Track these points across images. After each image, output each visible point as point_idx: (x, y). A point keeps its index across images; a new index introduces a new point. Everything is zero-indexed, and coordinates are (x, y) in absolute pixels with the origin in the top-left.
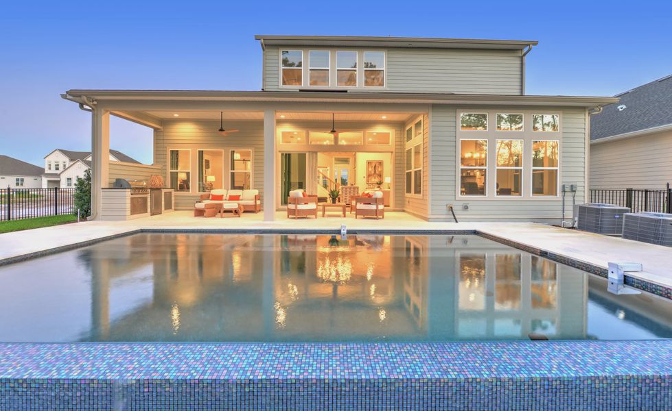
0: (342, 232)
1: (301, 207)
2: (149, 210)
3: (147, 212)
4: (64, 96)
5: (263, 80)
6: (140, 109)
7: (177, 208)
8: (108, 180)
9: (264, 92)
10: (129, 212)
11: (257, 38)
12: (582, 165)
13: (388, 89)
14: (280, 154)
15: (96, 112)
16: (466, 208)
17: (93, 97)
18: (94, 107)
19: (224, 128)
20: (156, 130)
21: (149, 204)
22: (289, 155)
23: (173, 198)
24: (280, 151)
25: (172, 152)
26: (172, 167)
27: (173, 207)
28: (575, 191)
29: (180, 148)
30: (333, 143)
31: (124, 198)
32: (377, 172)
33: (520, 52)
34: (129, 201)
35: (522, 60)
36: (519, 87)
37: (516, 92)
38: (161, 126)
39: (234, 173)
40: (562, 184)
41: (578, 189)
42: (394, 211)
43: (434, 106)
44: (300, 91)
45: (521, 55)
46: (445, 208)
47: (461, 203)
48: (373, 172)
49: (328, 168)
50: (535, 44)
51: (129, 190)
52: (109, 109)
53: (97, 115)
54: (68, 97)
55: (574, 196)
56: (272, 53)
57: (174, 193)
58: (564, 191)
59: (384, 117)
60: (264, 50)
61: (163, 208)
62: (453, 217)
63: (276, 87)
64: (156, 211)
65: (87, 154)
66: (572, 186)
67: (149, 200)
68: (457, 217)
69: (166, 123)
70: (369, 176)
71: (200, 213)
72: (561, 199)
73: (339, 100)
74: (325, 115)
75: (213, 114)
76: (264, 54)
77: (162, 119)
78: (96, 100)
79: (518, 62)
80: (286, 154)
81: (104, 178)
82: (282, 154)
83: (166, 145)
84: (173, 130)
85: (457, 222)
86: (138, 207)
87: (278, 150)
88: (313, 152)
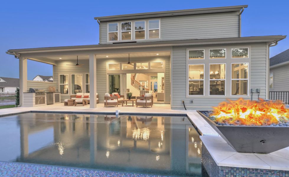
0: (116, 114)
1: (110, 101)
2: (46, 102)
3: (45, 103)
4: (7, 53)
5: (100, 39)
6: (44, 57)
7: (62, 102)
8: (26, 89)
9: (100, 45)
10: (34, 103)
11: (96, 19)
12: (264, 77)
13: (162, 39)
14: (108, 75)
15: (20, 59)
16: (192, 102)
17: (18, 52)
18: (19, 57)
19: (78, 64)
20: (54, 66)
21: (46, 100)
22: (113, 75)
23: (60, 97)
24: (108, 74)
25: (61, 76)
26: (61, 82)
27: (60, 101)
28: (259, 92)
29: (65, 73)
30: (133, 69)
31: (32, 97)
33: (238, 12)
34: (34, 98)
35: (239, 17)
36: (237, 33)
37: (236, 36)
38: (56, 63)
39: (88, 85)
40: (250, 89)
41: (261, 91)
42: (165, 103)
43: (174, 47)
44: (113, 43)
45: (238, 14)
46: (180, 102)
47: (190, 99)
49: (147, 81)
50: (246, 7)
51: (35, 93)
52: (27, 57)
53: (21, 60)
54: (9, 53)
55: (259, 95)
56: (103, 25)
57: (60, 94)
58: (252, 93)
59: (158, 54)
60: (99, 24)
61: (54, 102)
62: (184, 107)
63: (106, 42)
64: (50, 103)
65: (50, 77)
66: (257, 90)
67: (46, 98)
68: (186, 107)
69: (58, 62)
70: (163, 85)
71: (66, 104)
72: (250, 97)
73: (134, 47)
74: (125, 55)
75: (74, 57)
76: (100, 26)
77: (56, 60)
78: (20, 54)
79: (237, 18)
80: (111, 75)
81: (25, 88)
82: (109, 75)
83: (58, 72)
84: (61, 65)
85: (186, 109)
86: (39, 101)
87: (107, 73)
88: (124, 74)
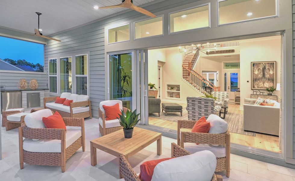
14: (108, 56)
24: (108, 53)
32: (267, 76)
48: (260, 76)
70: (255, 80)
80: (115, 55)
82: (111, 56)
87: (106, 51)
88: (140, 50)
